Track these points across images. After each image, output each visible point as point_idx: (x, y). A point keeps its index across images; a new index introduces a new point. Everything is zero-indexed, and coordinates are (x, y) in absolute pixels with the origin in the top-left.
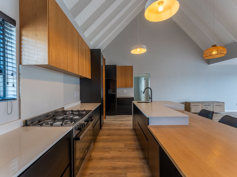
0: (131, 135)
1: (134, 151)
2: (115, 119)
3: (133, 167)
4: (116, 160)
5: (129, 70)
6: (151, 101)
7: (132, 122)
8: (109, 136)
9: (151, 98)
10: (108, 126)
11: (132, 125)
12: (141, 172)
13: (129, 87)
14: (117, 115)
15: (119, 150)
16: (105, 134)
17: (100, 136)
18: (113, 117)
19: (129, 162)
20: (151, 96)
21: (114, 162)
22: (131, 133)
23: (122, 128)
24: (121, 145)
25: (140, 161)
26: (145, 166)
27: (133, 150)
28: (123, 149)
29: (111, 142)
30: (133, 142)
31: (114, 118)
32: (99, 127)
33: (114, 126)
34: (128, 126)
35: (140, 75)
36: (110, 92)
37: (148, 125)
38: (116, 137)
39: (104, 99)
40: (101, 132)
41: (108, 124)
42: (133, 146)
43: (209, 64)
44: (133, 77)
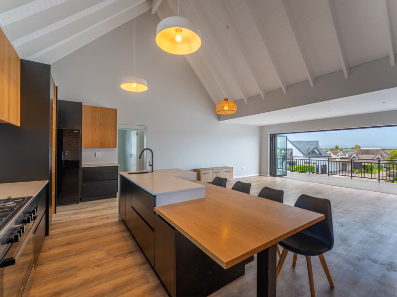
0: (116, 233)
1: (126, 258)
2: (77, 210)
3: (129, 283)
4: (93, 285)
5: (108, 116)
6: (152, 171)
7: (116, 210)
8: (69, 246)
9: (152, 165)
10: (64, 227)
11: (117, 215)
12: (142, 285)
13: (110, 147)
14: (82, 202)
15: (96, 264)
16: (58, 245)
17: (44, 252)
18: (75, 206)
19: (119, 277)
20: (151, 162)
21: (90, 290)
22: (116, 228)
23: (96, 224)
24: (99, 255)
25: (138, 269)
26: (147, 274)
27: (125, 256)
28: (105, 261)
29: (75, 255)
30: (123, 243)
31: (75, 208)
32: (44, 233)
33: (78, 224)
34: (108, 218)
35: (129, 127)
36: (67, 155)
37: (155, 206)
38: (86, 244)
39: (54, 172)
40: (48, 242)
41: (64, 222)
42: (123, 250)
43: (219, 120)
44: (117, 129)
